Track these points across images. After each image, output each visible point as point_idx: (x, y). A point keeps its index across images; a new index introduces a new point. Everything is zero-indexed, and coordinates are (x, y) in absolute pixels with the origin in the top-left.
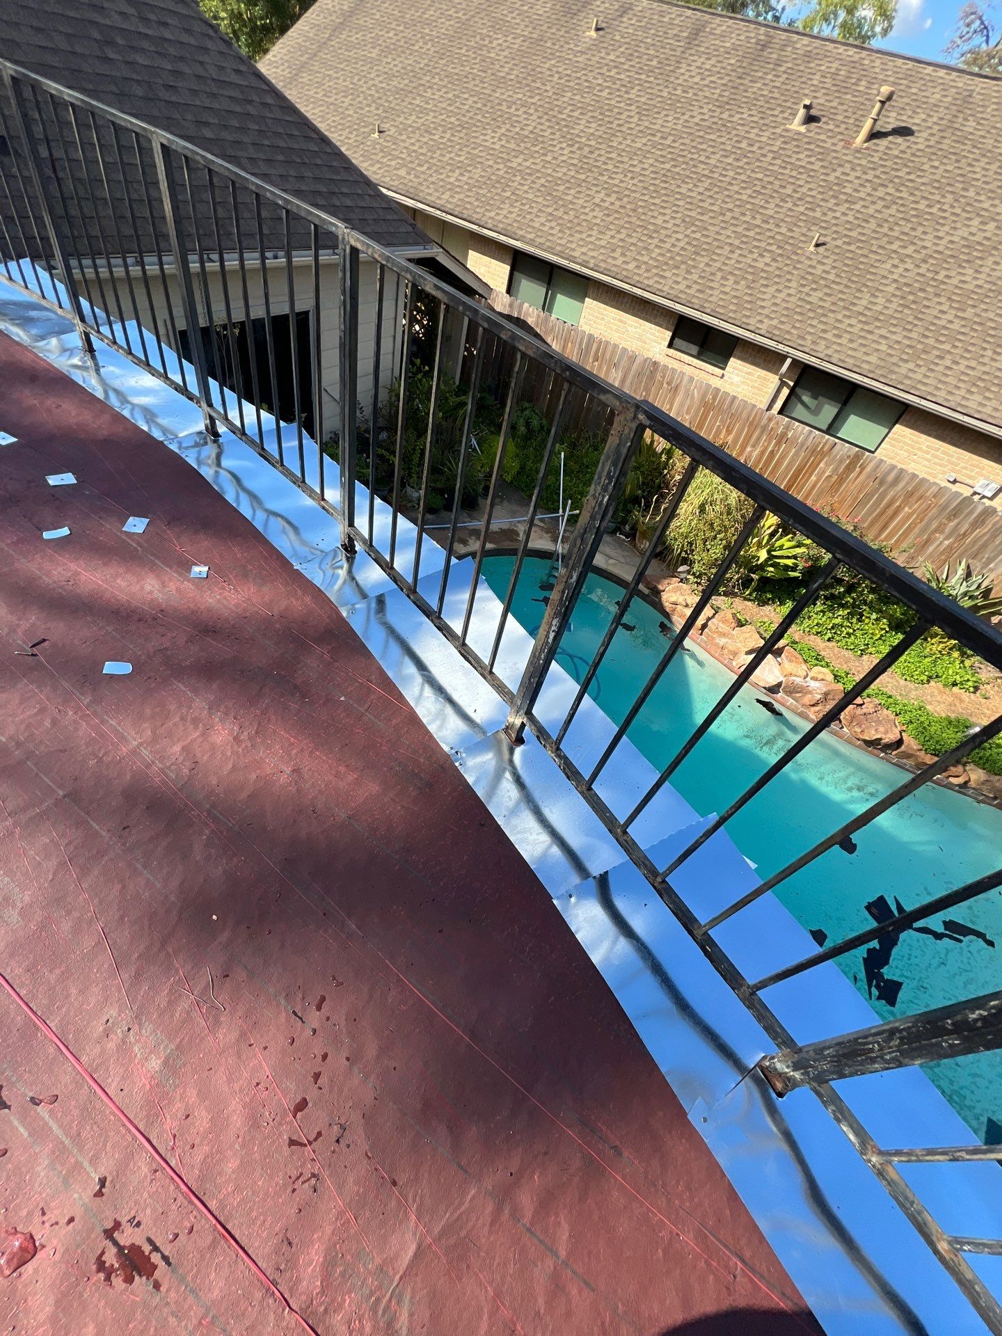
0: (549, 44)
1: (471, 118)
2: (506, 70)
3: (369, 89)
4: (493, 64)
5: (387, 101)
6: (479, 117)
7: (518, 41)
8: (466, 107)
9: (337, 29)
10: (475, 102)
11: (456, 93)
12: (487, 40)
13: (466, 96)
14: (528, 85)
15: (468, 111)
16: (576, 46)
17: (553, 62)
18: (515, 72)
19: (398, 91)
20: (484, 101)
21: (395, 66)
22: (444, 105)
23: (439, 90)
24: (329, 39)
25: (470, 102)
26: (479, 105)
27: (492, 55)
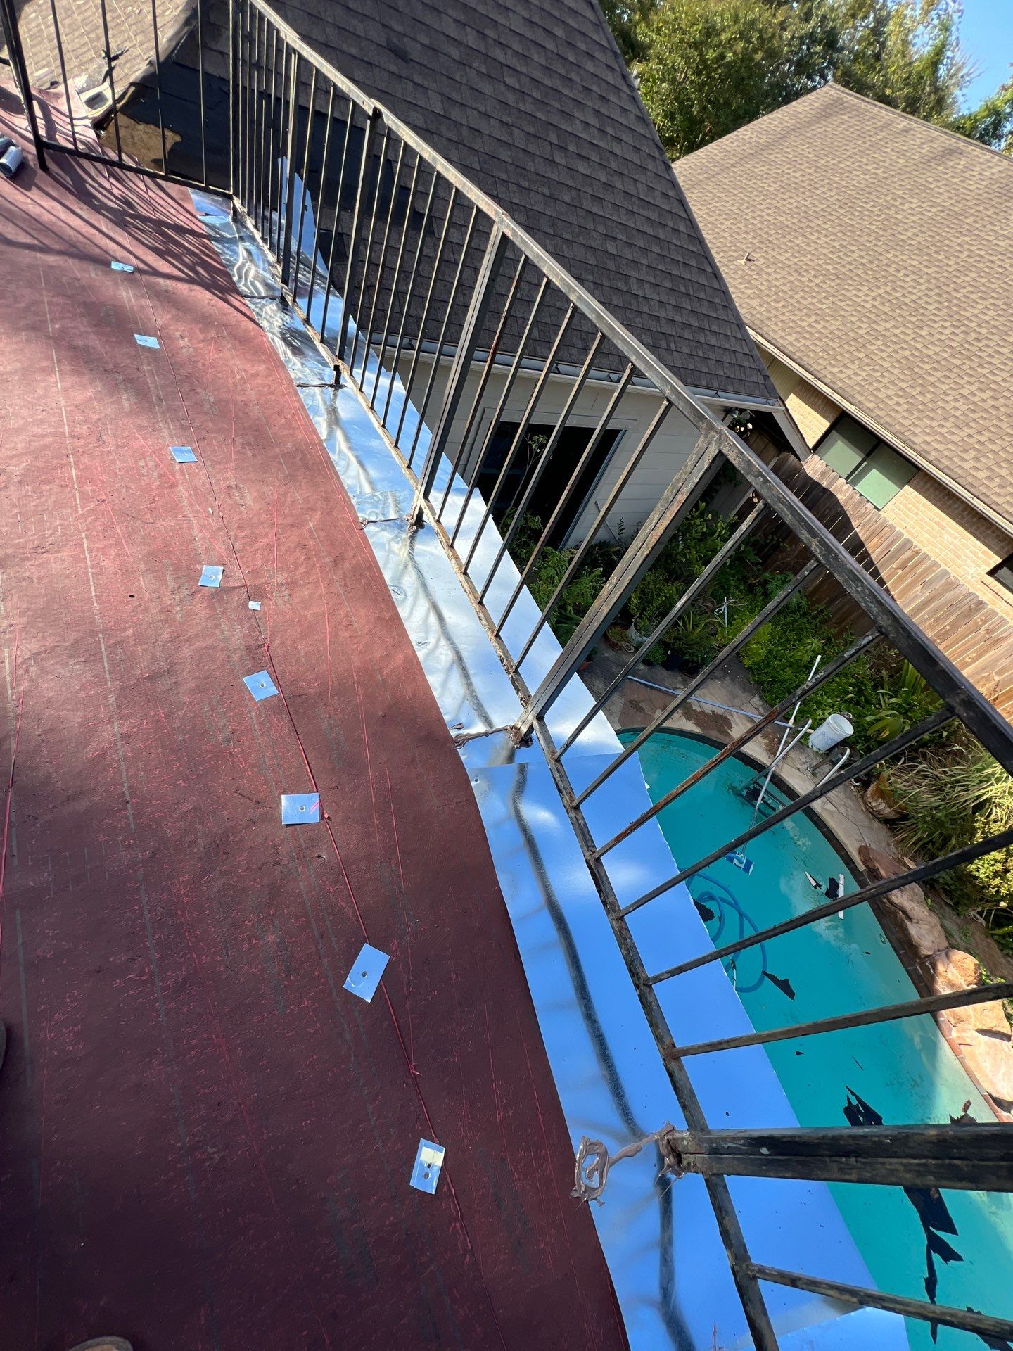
0: (969, 221)
1: (851, 271)
2: (909, 234)
3: (754, 218)
4: (896, 224)
5: (767, 233)
6: (860, 272)
7: (933, 210)
8: (849, 259)
9: (744, 158)
10: (862, 257)
11: (845, 243)
12: (900, 200)
13: (853, 248)
14: (928, 254)
15: (850, 263)
16: (1002, 229)
17: (967, 239)
18: (919, 239)
19: (783, 226)
20: (871, 258)
21: (790, 203)
22: (825, 251)
23: (826, 236)
24: (733, 165)
25: (855, 255)
26: (864, 261)
27: (899, 217)
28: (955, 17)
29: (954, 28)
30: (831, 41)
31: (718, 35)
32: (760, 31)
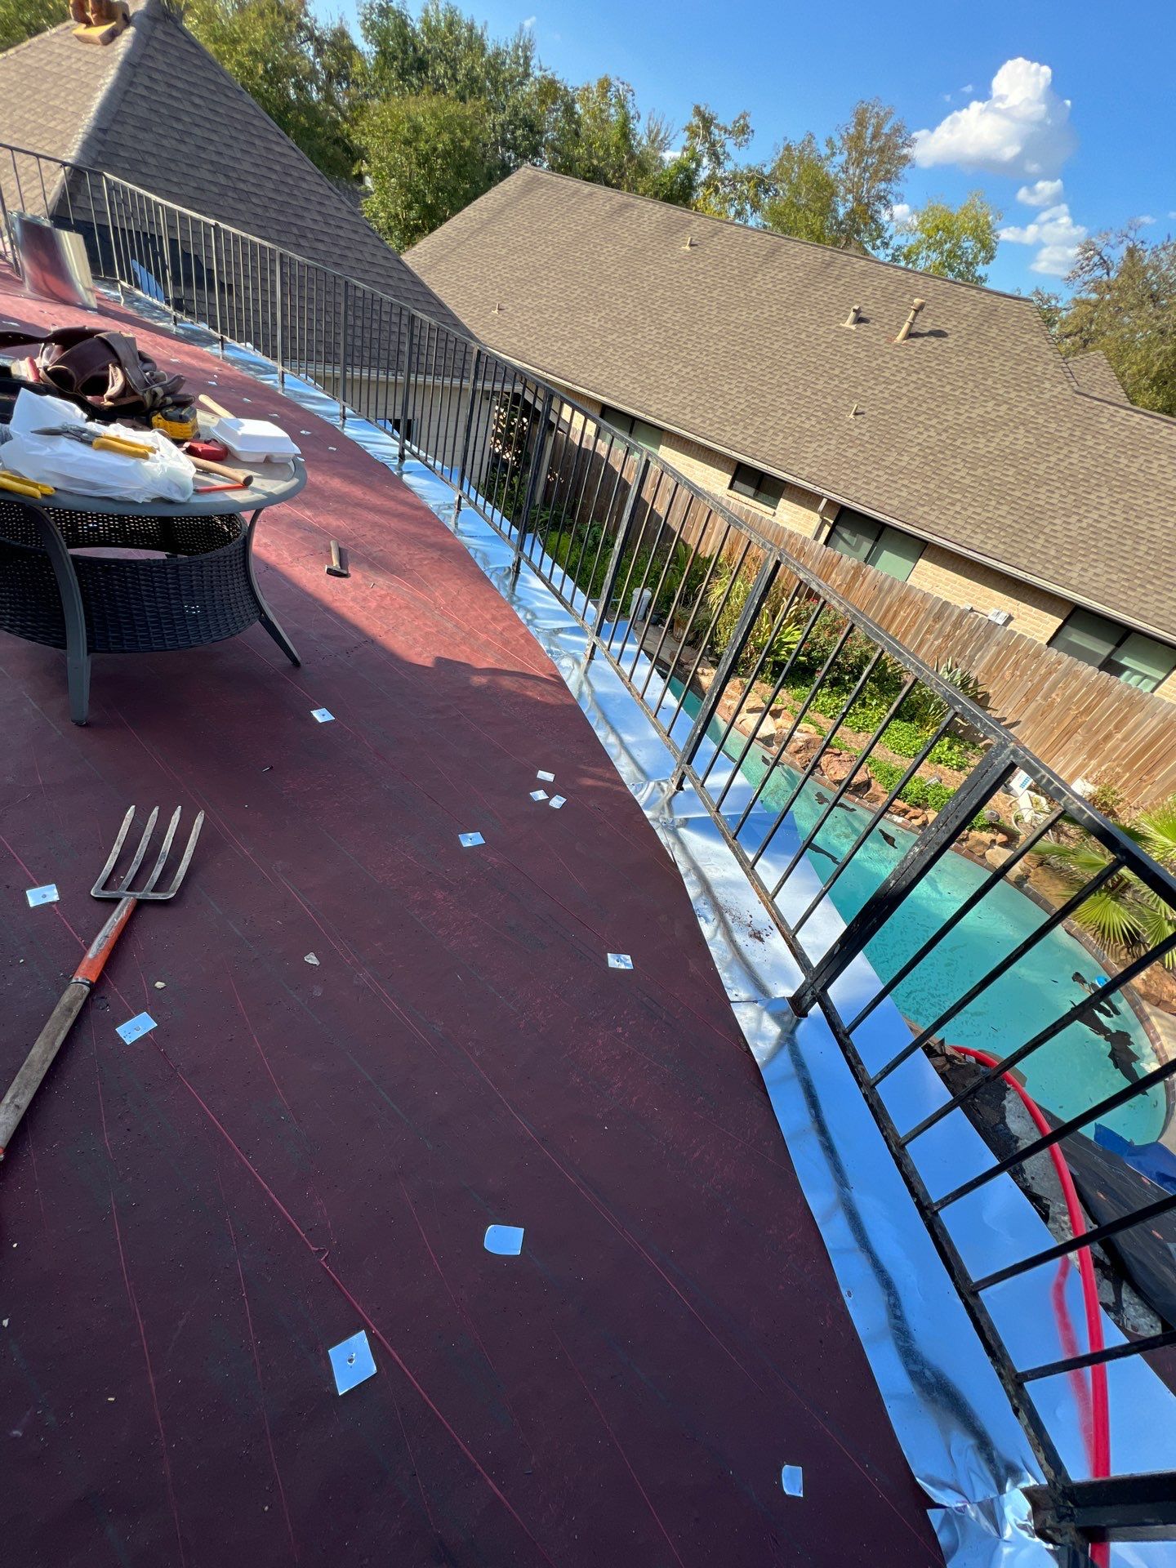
0: (650, 253)
1: (577, 303)
3: (495, 277)
4: (601, 265)
5: (509, 287)
6: (584, 303)
8: (575, 295)
9: (475, 233)
10: (583, 292)
11: (568, 285)
12: (599, 247)
13: (576, 287)
14: (628, 282)
15: (576, 298)
16: (672, 255)
17: (651, 267)
18: (620, 272)
19: (519, 280)
20: (590, 292)
21: (520, 262)
22: (555, 293)
23: (553, 282)
24: (467, 239)
25: (578, 292)
26: (585, 295)
27: (601, 259)
28: (629, 95)
29: (631, 105)
30: (531, 127)
31: (425, 130)
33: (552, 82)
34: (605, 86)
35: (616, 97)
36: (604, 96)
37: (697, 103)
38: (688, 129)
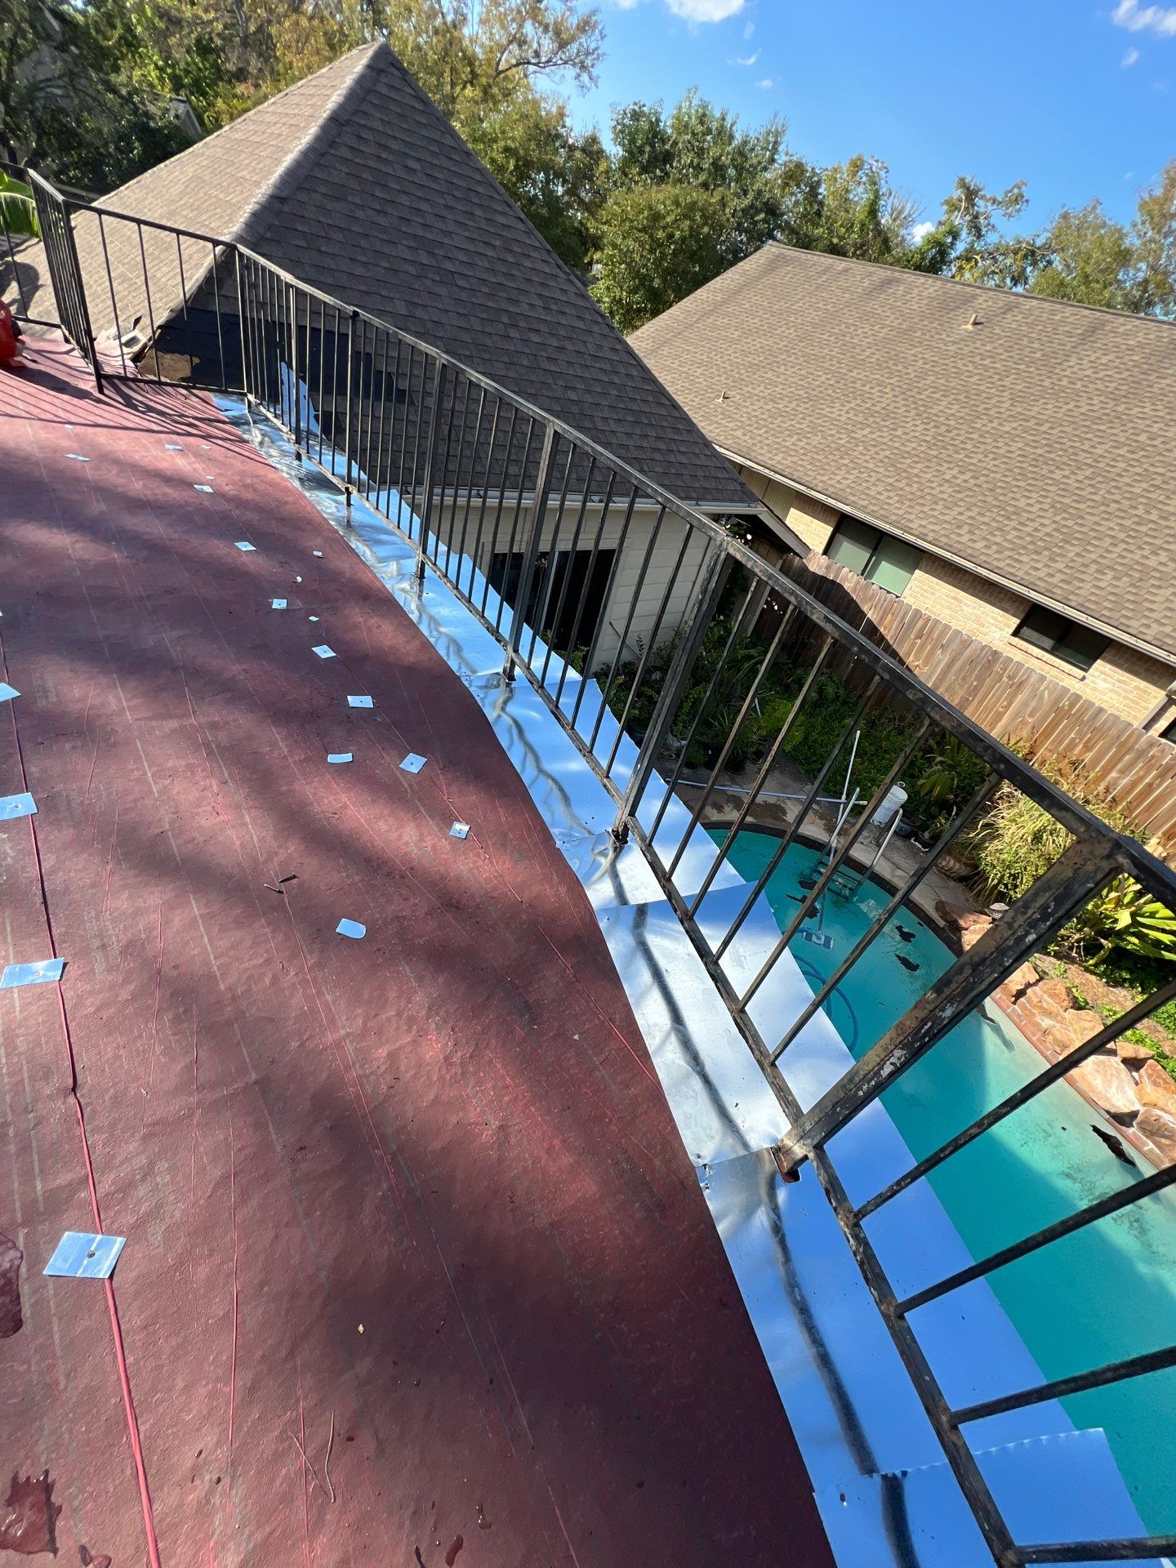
1: (821, 392)
2: (867, 354)
3: (723, 362)
4: (853, 348)
5: (738, 373)
6: (830, 392)
7: (885, 330)
8: (818, 383)
9: (705, 315)
10: (829, 379)
11: (811, 371)
12: (852, 328)
13: (819, 373)
14: (888, 368)
15: (819, 386)
16: (948, 336)
17: (919, 349)
20: (837, 379)
21: (753, 345)
22: (795, 380)
23: (793, 367)
24: (696, 322)
25: (822, 379)
26: (832, 382)
27: (855, 341)
28: (882, 173)
29: (883, 182)
30: (772, 210)
31: (664, 218)
32: (701, 210)
33: (799, 166)
34: (857, 165)
35: (867, 175)
36: (855, 174)
37: (962, 175)
38: (947, 202)
